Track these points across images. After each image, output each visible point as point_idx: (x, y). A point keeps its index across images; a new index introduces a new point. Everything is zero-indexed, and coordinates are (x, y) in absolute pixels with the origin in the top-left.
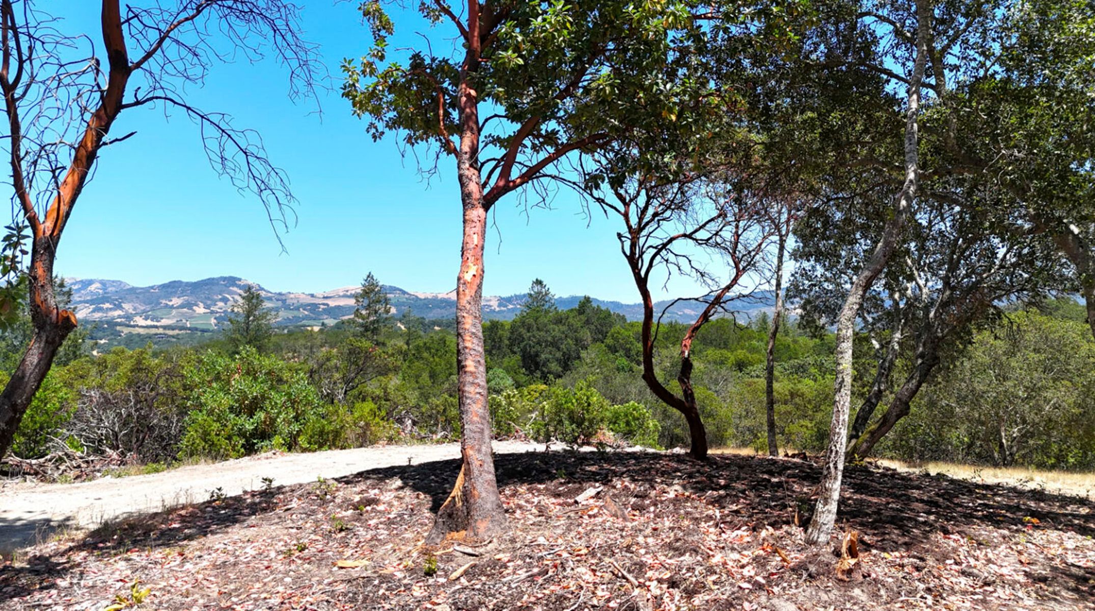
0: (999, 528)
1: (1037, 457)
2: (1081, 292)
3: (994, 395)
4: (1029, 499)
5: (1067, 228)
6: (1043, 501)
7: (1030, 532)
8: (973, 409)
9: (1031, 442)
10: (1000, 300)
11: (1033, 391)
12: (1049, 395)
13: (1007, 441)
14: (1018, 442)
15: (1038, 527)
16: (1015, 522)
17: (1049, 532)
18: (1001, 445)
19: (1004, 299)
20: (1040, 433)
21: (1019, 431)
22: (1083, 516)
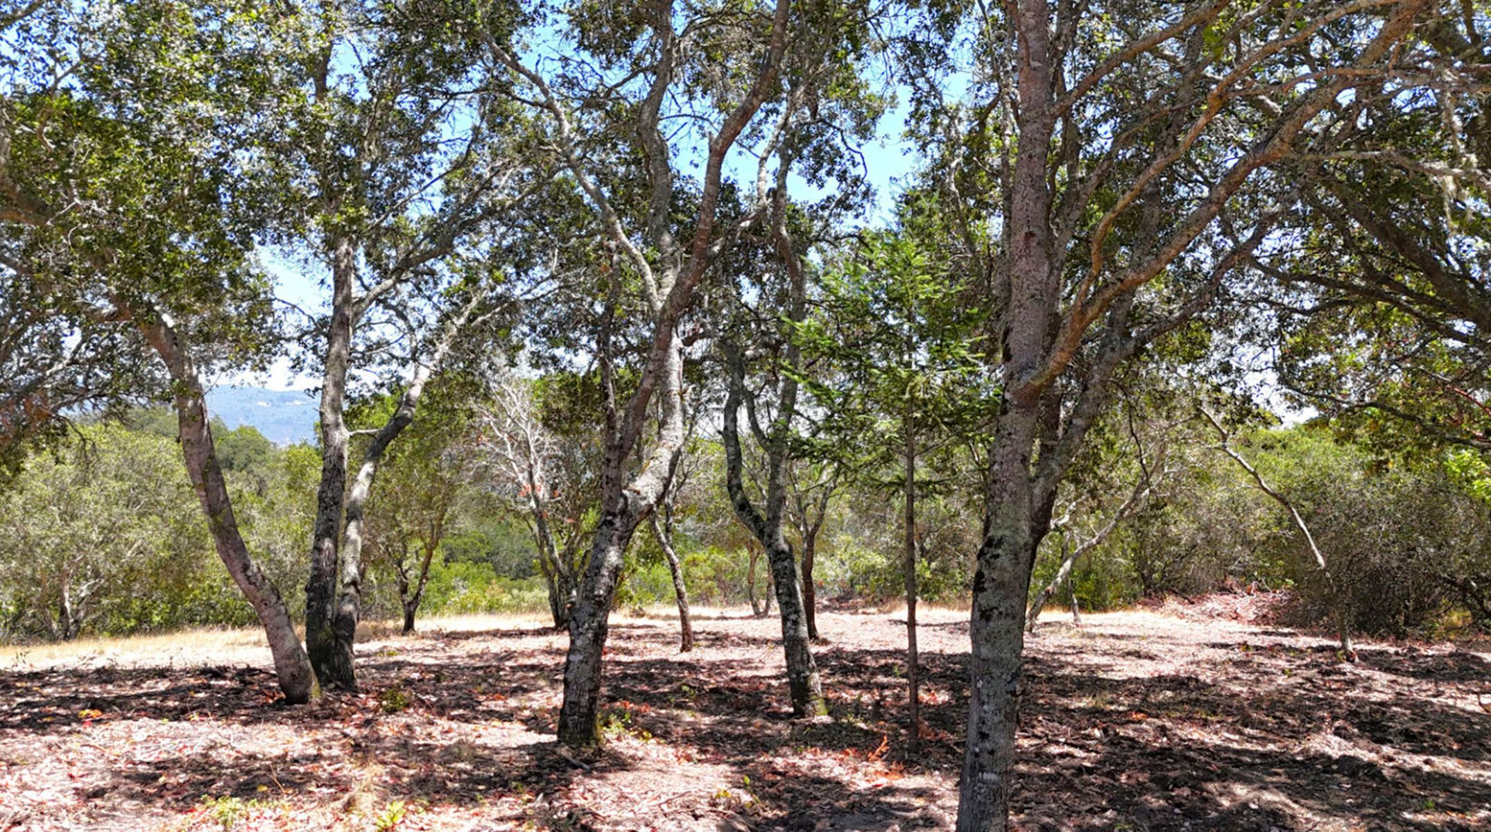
0: (43, 735)
1: (112, 621)
2: (174, 402)
3: (57, 541)
4: (91, 683)
5: (159, 317)
6: (111, 682)
7: (89, 730)
8: (23, 565)
9: (105, 601)
10: (70, 408)
11: (111, 531)
12: (131, 536)
13: (73, 604)
14: (87, 604)
15: (99, 721)
16: (68, 720)
17: (114, 724)
18: (63, 612)
19: (75, 406)
20: (117, 589)
21: (90, 588)
22: (161, 693)
